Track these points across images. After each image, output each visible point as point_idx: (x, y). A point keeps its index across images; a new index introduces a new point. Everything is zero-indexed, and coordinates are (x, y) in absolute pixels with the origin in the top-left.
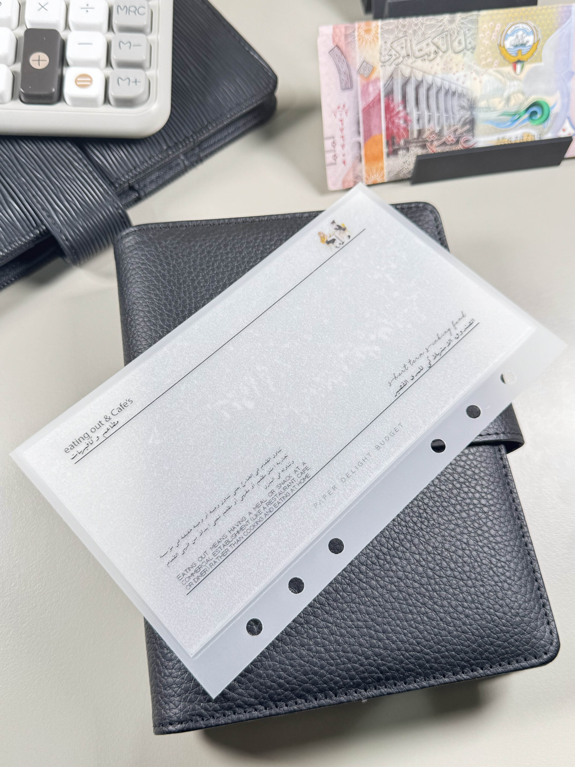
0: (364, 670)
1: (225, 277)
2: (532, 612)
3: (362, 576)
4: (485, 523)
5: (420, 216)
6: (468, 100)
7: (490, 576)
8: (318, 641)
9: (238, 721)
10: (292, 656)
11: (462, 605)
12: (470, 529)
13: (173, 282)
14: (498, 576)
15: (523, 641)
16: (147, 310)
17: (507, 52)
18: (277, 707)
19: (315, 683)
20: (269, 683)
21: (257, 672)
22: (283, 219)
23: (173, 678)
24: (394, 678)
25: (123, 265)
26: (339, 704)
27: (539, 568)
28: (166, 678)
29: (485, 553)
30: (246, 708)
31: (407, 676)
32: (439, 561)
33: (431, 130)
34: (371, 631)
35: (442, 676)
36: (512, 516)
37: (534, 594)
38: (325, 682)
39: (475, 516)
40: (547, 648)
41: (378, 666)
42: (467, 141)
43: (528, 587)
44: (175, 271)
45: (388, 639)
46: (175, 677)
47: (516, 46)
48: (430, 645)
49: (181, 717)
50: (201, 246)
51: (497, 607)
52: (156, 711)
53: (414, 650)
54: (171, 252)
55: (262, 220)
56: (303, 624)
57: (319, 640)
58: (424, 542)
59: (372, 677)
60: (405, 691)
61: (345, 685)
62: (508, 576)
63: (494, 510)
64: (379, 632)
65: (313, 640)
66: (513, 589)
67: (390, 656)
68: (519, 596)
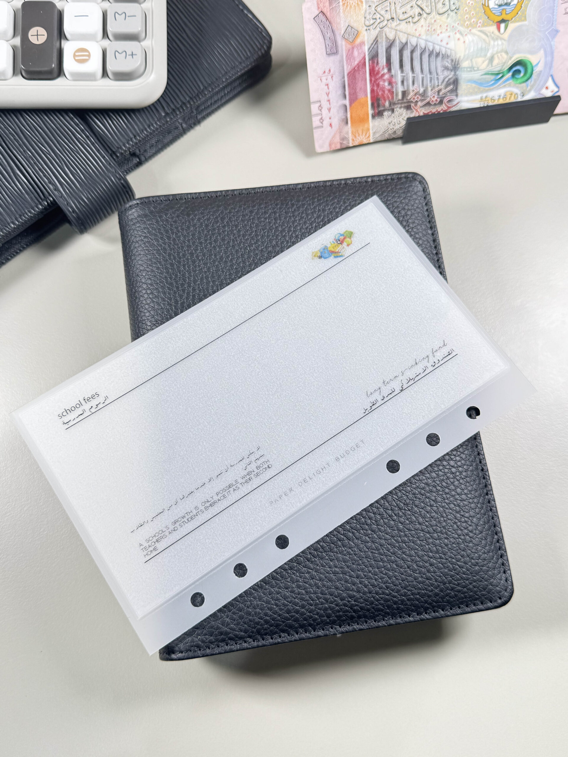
0: (339, 609)
1: (221, 251)
4: (452, 483)
5: (409, 187)
7: (454, 530)
8: (300, 585)
9: (229, 651)
10: (277, 597)
11: (428, 555)
12: (439, 488)
13: (173, 255)
14: (461, 530)
15: (481, 587)
16: (149, 282)
18: (263, 640)
19: (296, 620)
20: (257, 620)
21: (247, 611)
22: (277, 190)
24: (365, 616)
25: (127, 237)
26: (317, 637)
27: (500, 523)
29: (451, 509)
30: (237, 640)
31: (377, 615)
32: (410, 516)
34: (347, 576)
35: (407, 616)
36: (477, 476)
37: (492, 547)
38: (305, 619)
39: (443, 476)
40: (501, 594)
41: (351, 606)
43: (488, 540)
44: (175, 245)
45: (361, 583)
48: (397, 589)
50: (199, 219)
51: (459, 557)
53: (383, 593)
54: (171, 225)
55: (257, 192)
56: (287, 570)
57: (301, 583)
58: (397, 499)
59: (346, 615)
60: (374, 628)
61: (322, 622)
62: (470, 530)
63: (461, 471)
64: (353, 578)
65: (295, 584)
66: (474, 541)
67: (362, 598)
68: (480, 548)
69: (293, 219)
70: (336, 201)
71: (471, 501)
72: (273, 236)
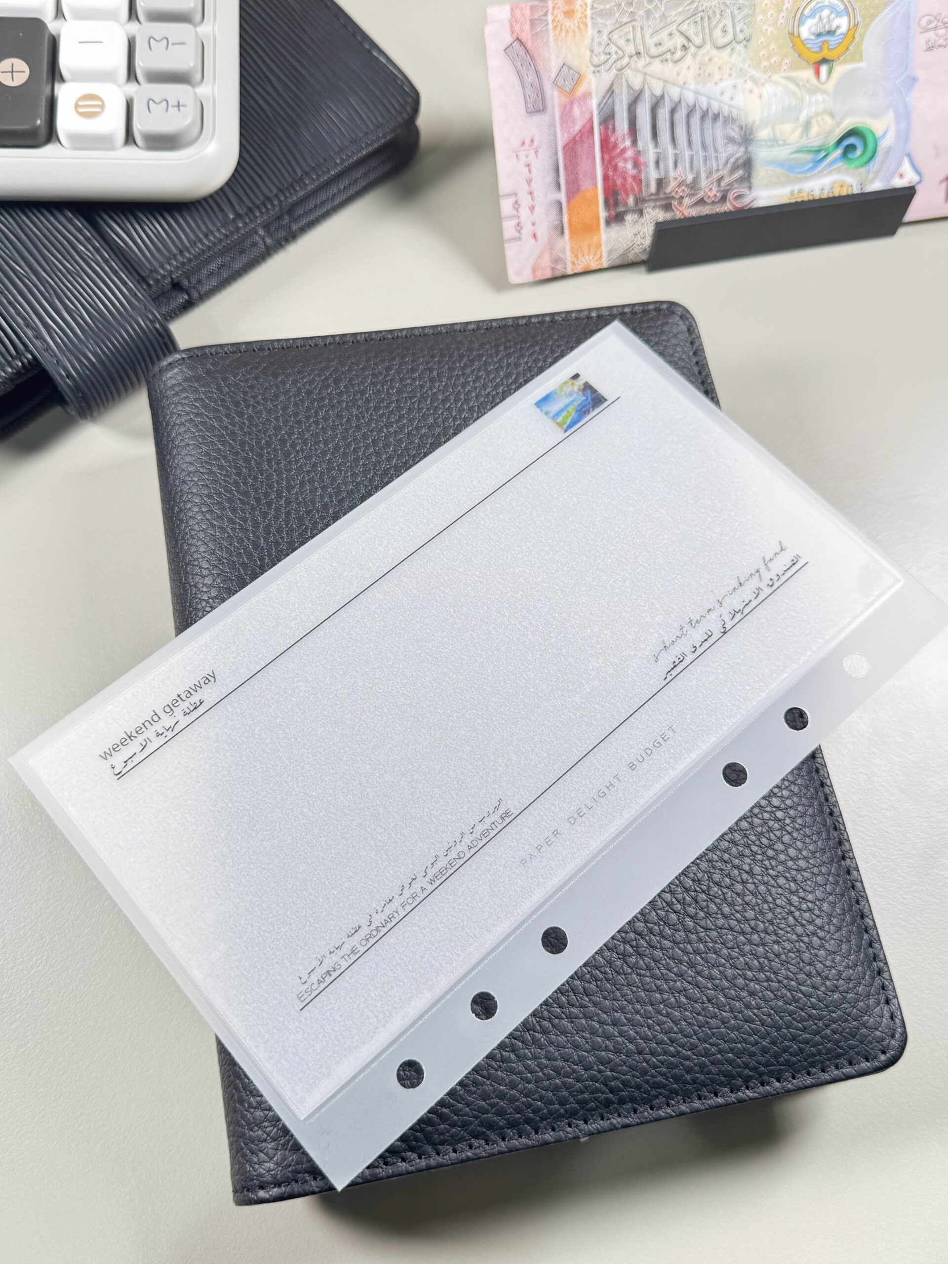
0: (583, 1088)
1: (337, 434)
2: (860, 983)
4: (778, 838)
5: (663, 325)
6: (741, 128)
7: (789, 926)
9: (373, 1178)
11: (744, 975)
12: (755, 848)
13: (249, 444)
14: (802, 925)
15: (846, 1033)
16: (205, 492)
17: (804, 45)
18: (438, 1154)
19: (501, 1113)
22: (433, 334)
23: (263, 1110)
24: (633, 1100)
25: (164, 417)
26: (541, 1145)
27: (871, 911)
28: (252, 1110)
29: (780, 887)
30: (387, 1158)
31: (654, 1096)
32: (705, 903)
33: (679, 178)
34: (593, 1023)
35: (712, 1095)
36: (825, 825)
37: (862, 955)
38: (518, 1110)
39: (762, 826)
40: (885, 1043)
41: (605, 1081)
42: (739, 197)
43: (853, 942)
44: (252, 425)
45: (621, 1035)
46: (266, 1110)
47: (819, 35)
48: (691, 1043)
49: (279, 1176)
50: (295, 382)
51: (802, 976)
52: (237, 1166)
53: (665, 1053)
54: (245, 393)
55: (398, 336)
59: (596, 1099)
60: (651, 1121)
61: (551, 1114)
62: (819, 925)
63: (794, 816)
64: (607, 1025)
66: (827, 946)
67: (625, 1063)
68: (838, 958)
69: (462, 380)
70: (537, 348)
71: (815, 870)
72: (428, 409)
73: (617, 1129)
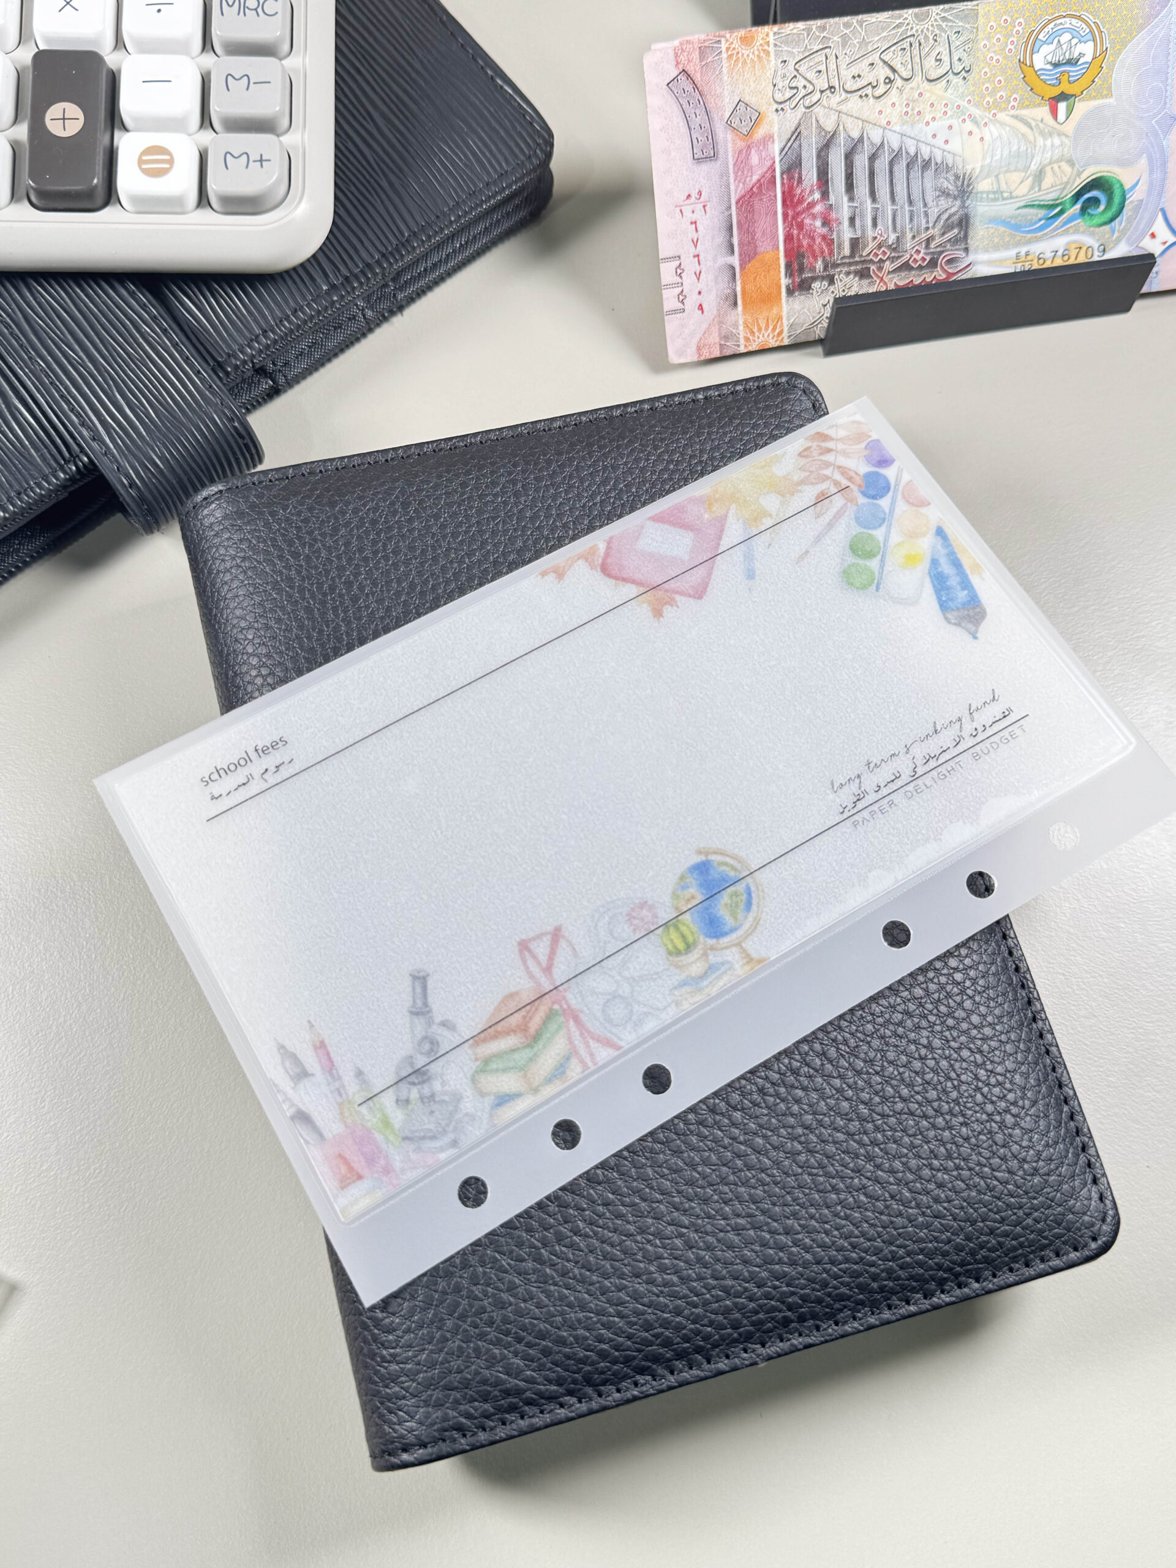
0: (757, 1308)
1: (411, 570)
2: (1062, 1163)
3: (737, 1131)
4: (959, 1004)
5: (783, 403)
7: (977, 1105)
8: (665, 1264)
9: (529, 1430)
10: (620, 1298)
11: (930, 1165)
12: (932, 1018)
13: (309, 590)
14: (992, 1102)
15: (1051, 1221)
16: (264, 652)
18: (600, 1395)
19: (667, 1343)
20: (582, 1354)
21: (559, 1336)
22: (513, 436)
23: (398, 1363)
24: (814, 1316)
25: (206, 562)
27: (1070, 1078)
28: (386, 1365)
29: (964, 1061)
30: (543, 1405)
31: (838, 1310)
32: (879, 1087)
34: (763, 1234)
35: (904, 1303)
36: (1010, 985)
37: (1063, 1130)
38: (686, 1339)
39: (938, 991)
40: (1095, 1228)
41: (782, 1298)
43: (1052, 1116)
44: (312, 568)
45: (795, 1244)
46: (402, 1363)
48: (876, 1248)
49: (423, 1436)
50: (356, 511)
51: (996, 1161)
52: (374, 1429)
53: (847, 1260)
54: (299, 528)
55: (471, 443)
57: (667, 1261)
58: (848, 1053)
59: (773, 1318)
60: (837, 1338)
61: (724, 1340)
62: (1012, 1101)
63: (974, 977)
64: (779, 1234)
65: (654, 1263)
66: (1023, 1124)
67: (802, 1276)
68: (1036, 1136)
69: (552, 491)
71: (1003, 1038)
72: (515, 530)
73: (799, 1350)
